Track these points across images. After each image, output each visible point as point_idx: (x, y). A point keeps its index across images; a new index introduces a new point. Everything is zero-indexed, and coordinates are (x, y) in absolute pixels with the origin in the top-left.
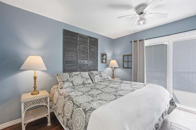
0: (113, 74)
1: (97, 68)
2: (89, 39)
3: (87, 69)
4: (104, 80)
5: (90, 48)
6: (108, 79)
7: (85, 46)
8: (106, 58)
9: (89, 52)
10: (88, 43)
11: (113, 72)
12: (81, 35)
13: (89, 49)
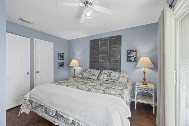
0: (144, 77)
1: (120, 68)
2: (109, 40)
3: (108, 68)
4: (111, 80)
5: (111, 48)
6: (117, 81)
7: (105, 47)
8: (136, 55)
9: (110, 51)
10: (108, 44)
11: (145, 75)
12: (101, 39)
13: (109, 49)
